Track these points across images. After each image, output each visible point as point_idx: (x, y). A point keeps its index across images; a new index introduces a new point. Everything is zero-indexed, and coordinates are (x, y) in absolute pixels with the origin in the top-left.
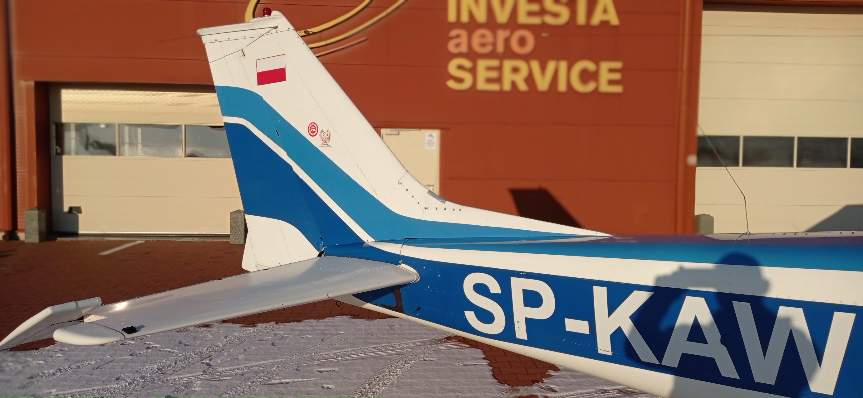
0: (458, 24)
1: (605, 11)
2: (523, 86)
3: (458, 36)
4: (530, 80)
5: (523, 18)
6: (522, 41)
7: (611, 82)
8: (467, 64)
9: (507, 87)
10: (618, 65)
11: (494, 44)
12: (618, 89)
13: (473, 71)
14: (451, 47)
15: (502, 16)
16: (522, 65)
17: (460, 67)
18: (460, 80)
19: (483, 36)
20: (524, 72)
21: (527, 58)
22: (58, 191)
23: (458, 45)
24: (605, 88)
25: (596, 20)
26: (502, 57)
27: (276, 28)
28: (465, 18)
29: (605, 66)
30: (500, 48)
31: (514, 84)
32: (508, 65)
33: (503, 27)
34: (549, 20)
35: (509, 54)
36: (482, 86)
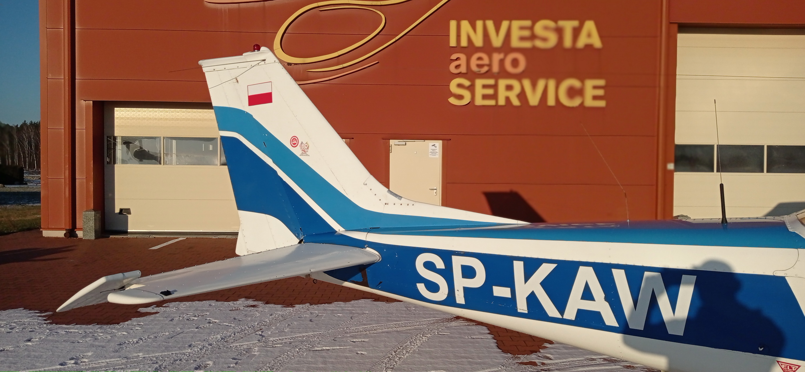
0: (458, 48)
1: (589, 35)
2: (516, 102)
3: (458, 59)
4: (522, 96)
5: (515, 43)
6: (515, 63)
7: (595, 98)
8: (467, 83)
9: (502, 102)
10: (601, 82)
11: (490, 65)
12: (602, 104)
13: (471, 88)
14: (452, 68)
15: (497, 41)
16: (515, 83)
17: (460, 86)
18: (460, 97)
19: (480, 59)
20: (517, 89)
21: (519, 77)
23: (457, 67)
24: (589, 102)
25: (582, 42)
26: (497, 77)
27: (264, 60)
28: (464, 43)
29: (590, 83)
30: (496, 68)
31: (508, 99)
32: (502, 83)
33: (498, 50)
34: (539, 44)
35: (504, 74)
36: (479, 101)
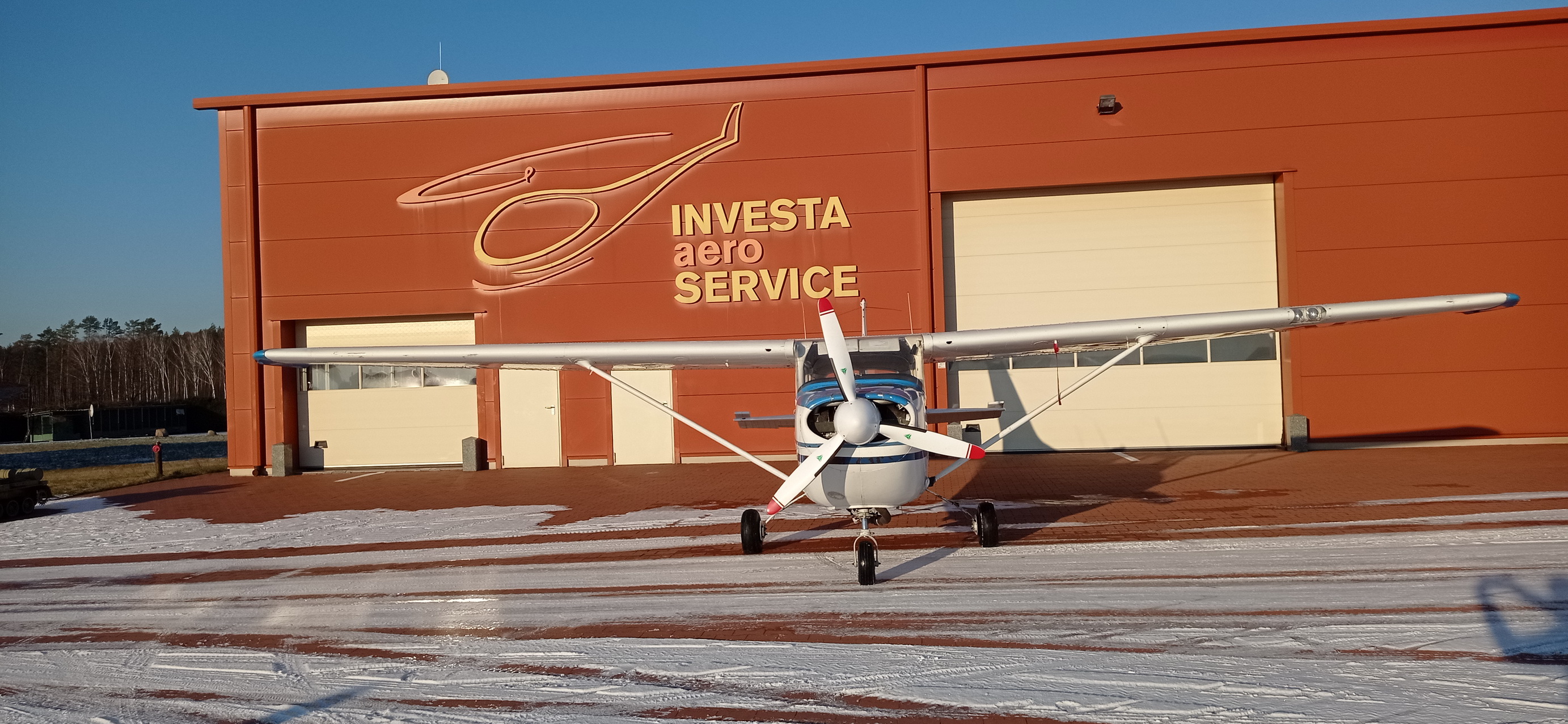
22: (304, 426)
